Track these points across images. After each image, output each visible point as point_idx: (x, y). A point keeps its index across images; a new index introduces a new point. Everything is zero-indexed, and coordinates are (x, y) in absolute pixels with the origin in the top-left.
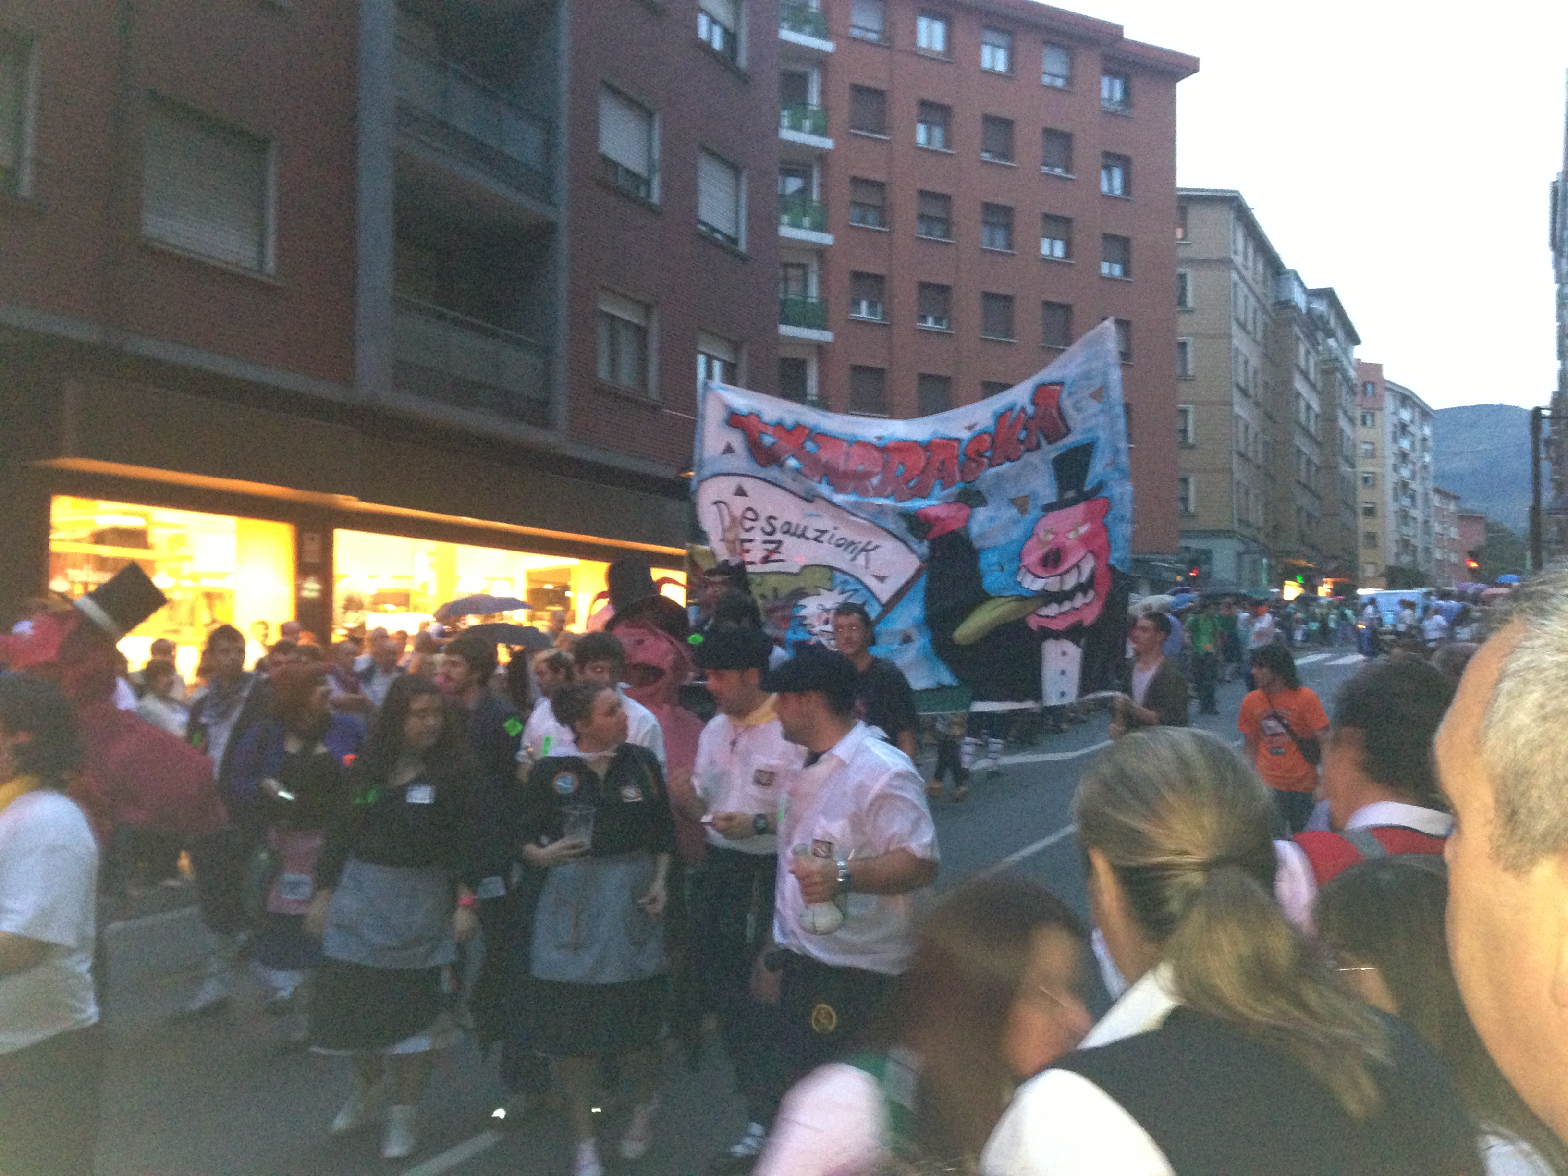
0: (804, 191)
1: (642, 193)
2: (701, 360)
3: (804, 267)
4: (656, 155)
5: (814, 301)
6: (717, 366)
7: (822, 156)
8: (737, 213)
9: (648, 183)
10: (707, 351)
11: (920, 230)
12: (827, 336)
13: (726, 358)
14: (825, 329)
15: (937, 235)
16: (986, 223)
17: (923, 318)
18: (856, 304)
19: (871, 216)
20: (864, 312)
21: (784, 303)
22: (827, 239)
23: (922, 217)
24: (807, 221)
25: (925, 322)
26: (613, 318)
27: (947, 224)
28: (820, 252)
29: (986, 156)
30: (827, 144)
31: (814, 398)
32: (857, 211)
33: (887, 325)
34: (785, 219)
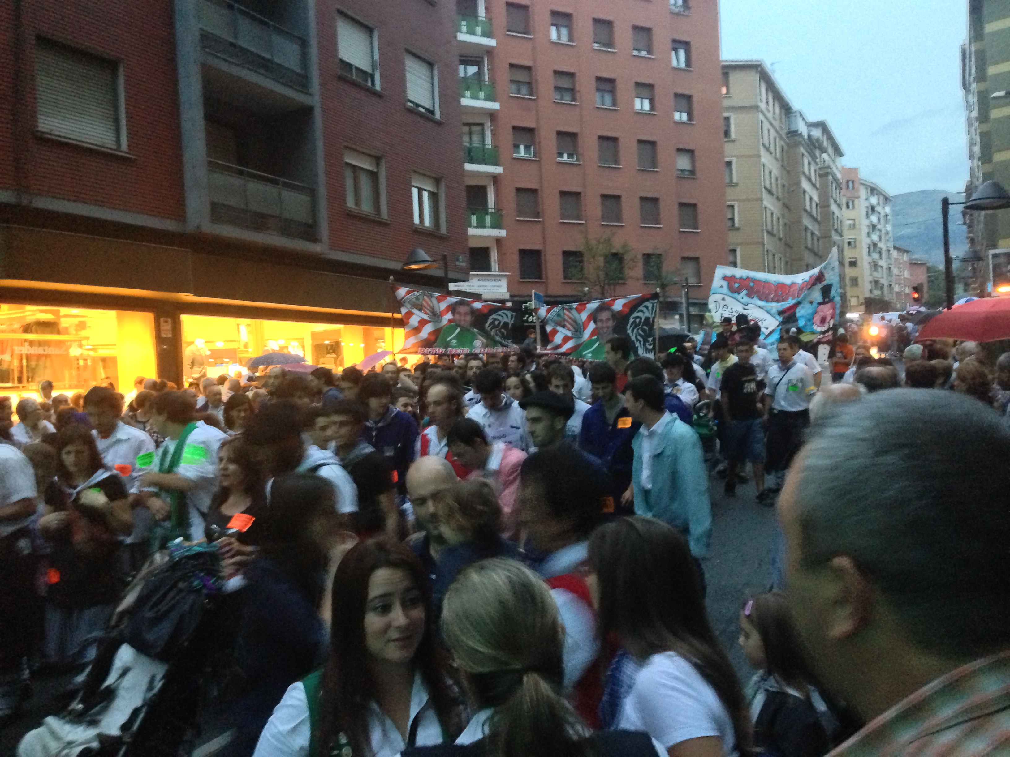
0: (479, 74)
1: (369, 84)
2: (415, 191)
3: (482, 125)
4: (376, 57)
5: (490, 147)
6: (425, 195)
7: (489, 51)
8: (433, 92)
9: (372, 76)
10: (418, 186)
11: (556, 97)
12: (499, 170)
13: (431, 190)
14: (496, 164)
15: (567, 99)
16: (598, 90)
17: (561, 155)
18: (517, 147)
19: (524, 90)
20: (522, 152)
21: (470, 150)
22: (496, 106)
23: (557, 88)
24: (482, 94)
25: (562, 157)
26: (354, 167)
27: (572, 91)
28: (492, 115)
29: (596, 46)
30: (492, 42)
31: (493, 210)
32: (514, 87)
33: (537, 161)
34: (468, 93)
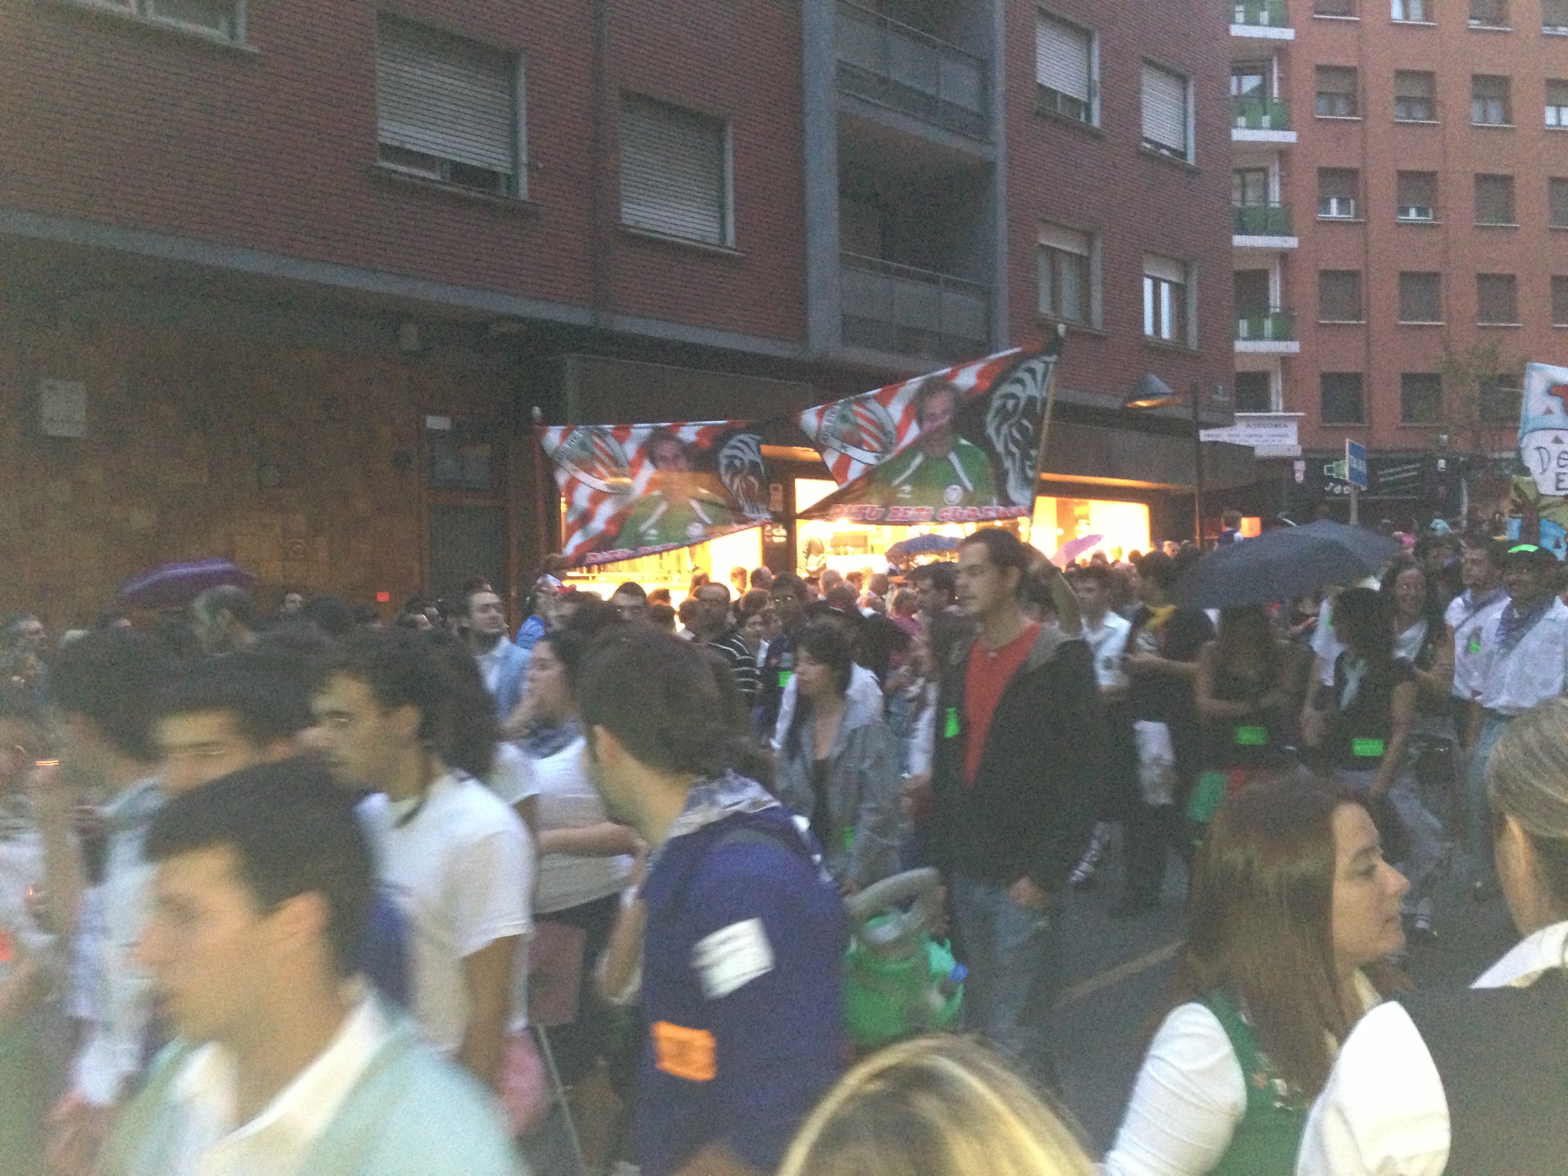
0: (1263, 90)
1: (1083, 119)
2: (1148, 284)
3: (1264, 171)
4: (1096, 77)
5: (1277, 205)
6: (1165, 288)
7: (1281, 49)
8: (1185, 125)
9: (1088, 107)
10: (1154, 274)
11: (1397, 113)
12: (1292, 242)
13: (1174, 279)
14: (1289, 234)
15: (1419, 114)
16: (1477, 97)
17: (1405, 211)
18: (1325, 204)
19: (1341, 105)
20: (1334, 211)
21: (1241, 213)
22: (1290, 137)
23: (1400, 99)
24: (1266, 120)
25: (1408, 214)
26: (1054, 250)
27: (1429, 103)
28: (1283, 152)
29: (1474, 24)
30: (1288, 34)
31: (1278, 310)
32: (1323, 103)
33: (1361, 225)
34: (1242, 121)
